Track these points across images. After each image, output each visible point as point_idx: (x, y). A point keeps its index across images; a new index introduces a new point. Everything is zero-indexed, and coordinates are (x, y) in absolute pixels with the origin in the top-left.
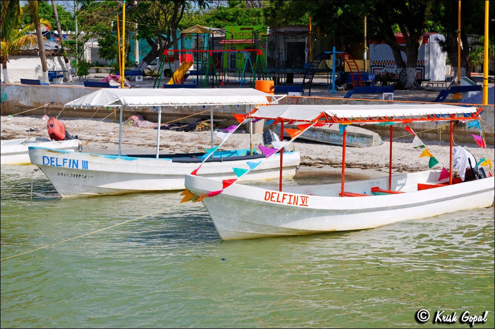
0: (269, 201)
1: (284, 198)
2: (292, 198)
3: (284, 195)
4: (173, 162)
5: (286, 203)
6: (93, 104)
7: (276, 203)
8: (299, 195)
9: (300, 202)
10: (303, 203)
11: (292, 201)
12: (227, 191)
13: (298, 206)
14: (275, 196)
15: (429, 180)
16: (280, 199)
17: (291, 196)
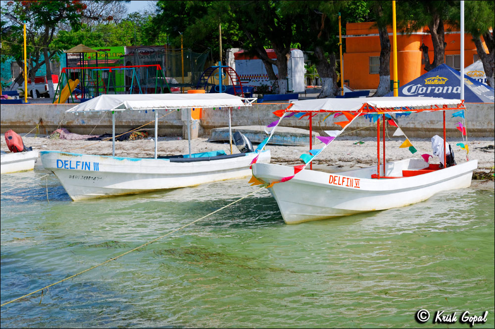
0: (332, 184)
1: (343, 181)
2: (349, 180)
3: (344, 178)
4: (171, 161)
5: (344, 185)
6: (97, 109)
7: (338, 185)
8: (354, 178)
9: (354, 185)
10: (357, 185)
11: (349, 184)
12: (299, 176)
13: (353, 188)
14: (337, 179)
15: (409, 167)
16: (341, 182)
17: (348, 179)
